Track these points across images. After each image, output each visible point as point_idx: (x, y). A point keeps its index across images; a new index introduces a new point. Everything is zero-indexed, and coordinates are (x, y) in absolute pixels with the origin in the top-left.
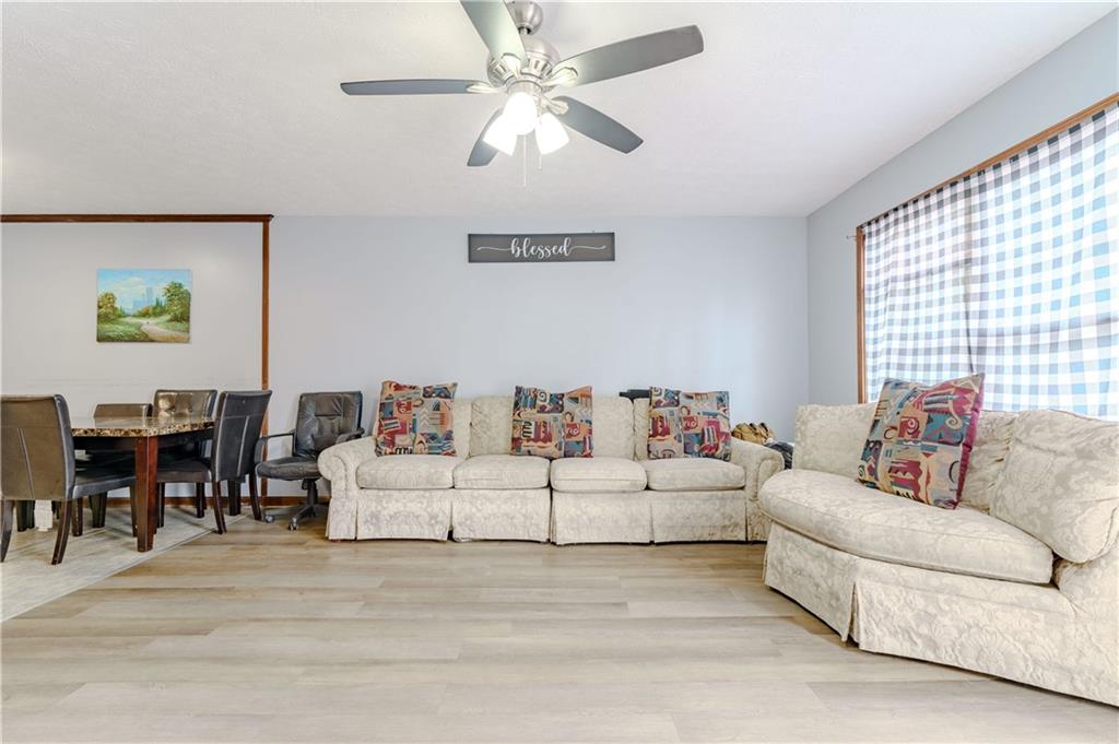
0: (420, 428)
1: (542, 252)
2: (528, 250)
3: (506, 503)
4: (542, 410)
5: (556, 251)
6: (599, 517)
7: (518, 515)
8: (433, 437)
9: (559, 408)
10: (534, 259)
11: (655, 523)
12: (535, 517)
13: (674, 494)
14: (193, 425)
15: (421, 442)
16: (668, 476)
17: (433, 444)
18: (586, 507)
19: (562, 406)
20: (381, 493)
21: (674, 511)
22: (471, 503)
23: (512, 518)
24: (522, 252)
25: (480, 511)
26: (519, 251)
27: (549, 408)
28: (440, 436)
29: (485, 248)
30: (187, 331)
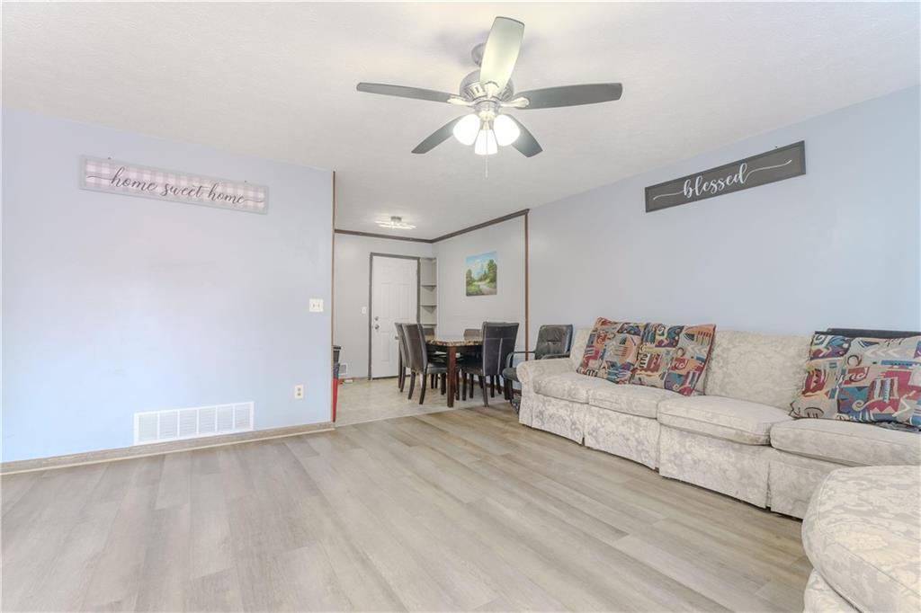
0: (608, 357)
1: (715, 186)
2: (700, 188)
3: (623, 425)
4: (660, 344)
5: (730, 181)
6: (704, 461)
7: (632, 438)
8: (613, 365)
9: (673, 343)
10: (705, 195)
11: (773, 488)
12: (646, 443)
13: (805, 461)
14: (475, 342)
15: (604, 368)
16: (791, 436)
17: (612, 370)
18: (690, 447)
19: (677, 342)
20: (545, 398)
21: (803, 481)
22: (598, 418)
23: (628, 439)
24: (694, 192)
25: (603, 427)
26: (691, 190)
27: (666, 342)
28: (619, 365)
29: (662, 196)
30: (495, 287)
